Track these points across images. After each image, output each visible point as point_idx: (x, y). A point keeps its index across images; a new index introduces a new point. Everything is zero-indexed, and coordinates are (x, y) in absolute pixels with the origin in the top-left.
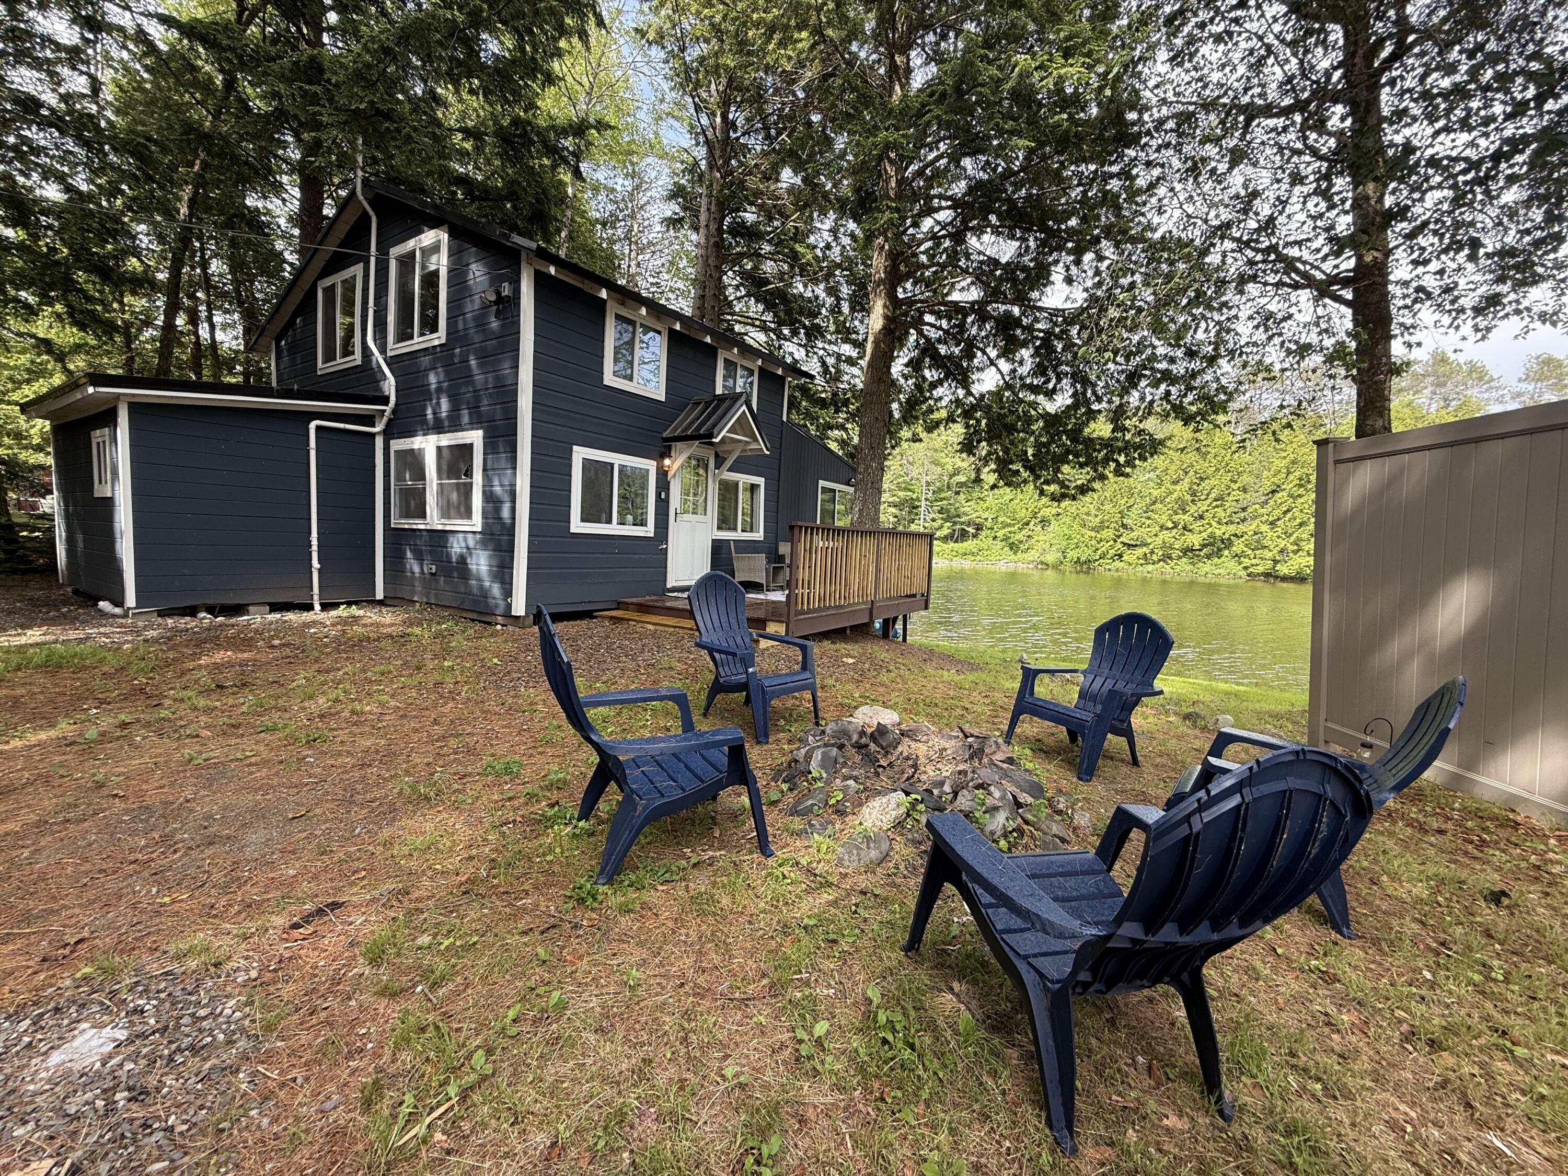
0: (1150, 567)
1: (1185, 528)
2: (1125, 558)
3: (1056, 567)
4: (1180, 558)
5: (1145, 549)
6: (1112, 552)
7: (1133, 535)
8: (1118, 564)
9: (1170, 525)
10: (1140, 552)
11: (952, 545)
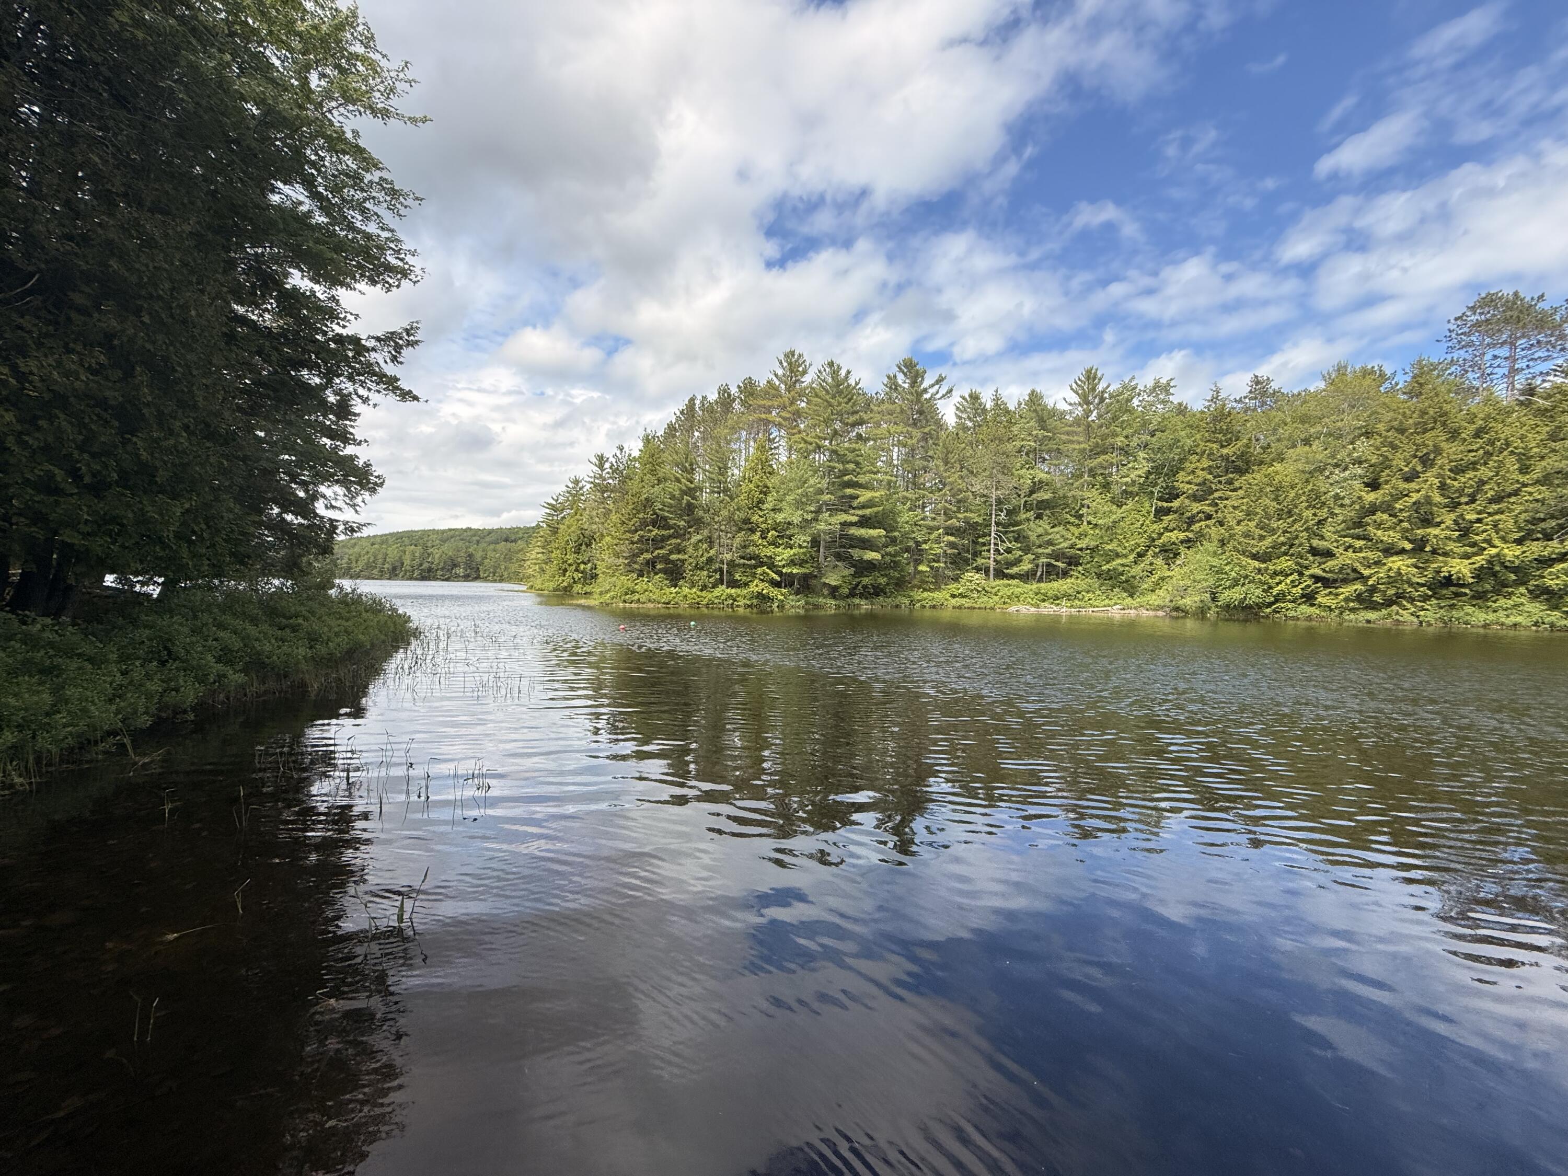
0: (1372, 615)
1: (1434, 552)
2: (1320, 599)
3: (1201, 613)
4: (1426, 598)
5: (1359, 586)
6: (1298, 591)
7: (1330, 564)
8: (1305, 609)
9: (1408, 546)
10: (1347, 591)
11: (1035, 586)
